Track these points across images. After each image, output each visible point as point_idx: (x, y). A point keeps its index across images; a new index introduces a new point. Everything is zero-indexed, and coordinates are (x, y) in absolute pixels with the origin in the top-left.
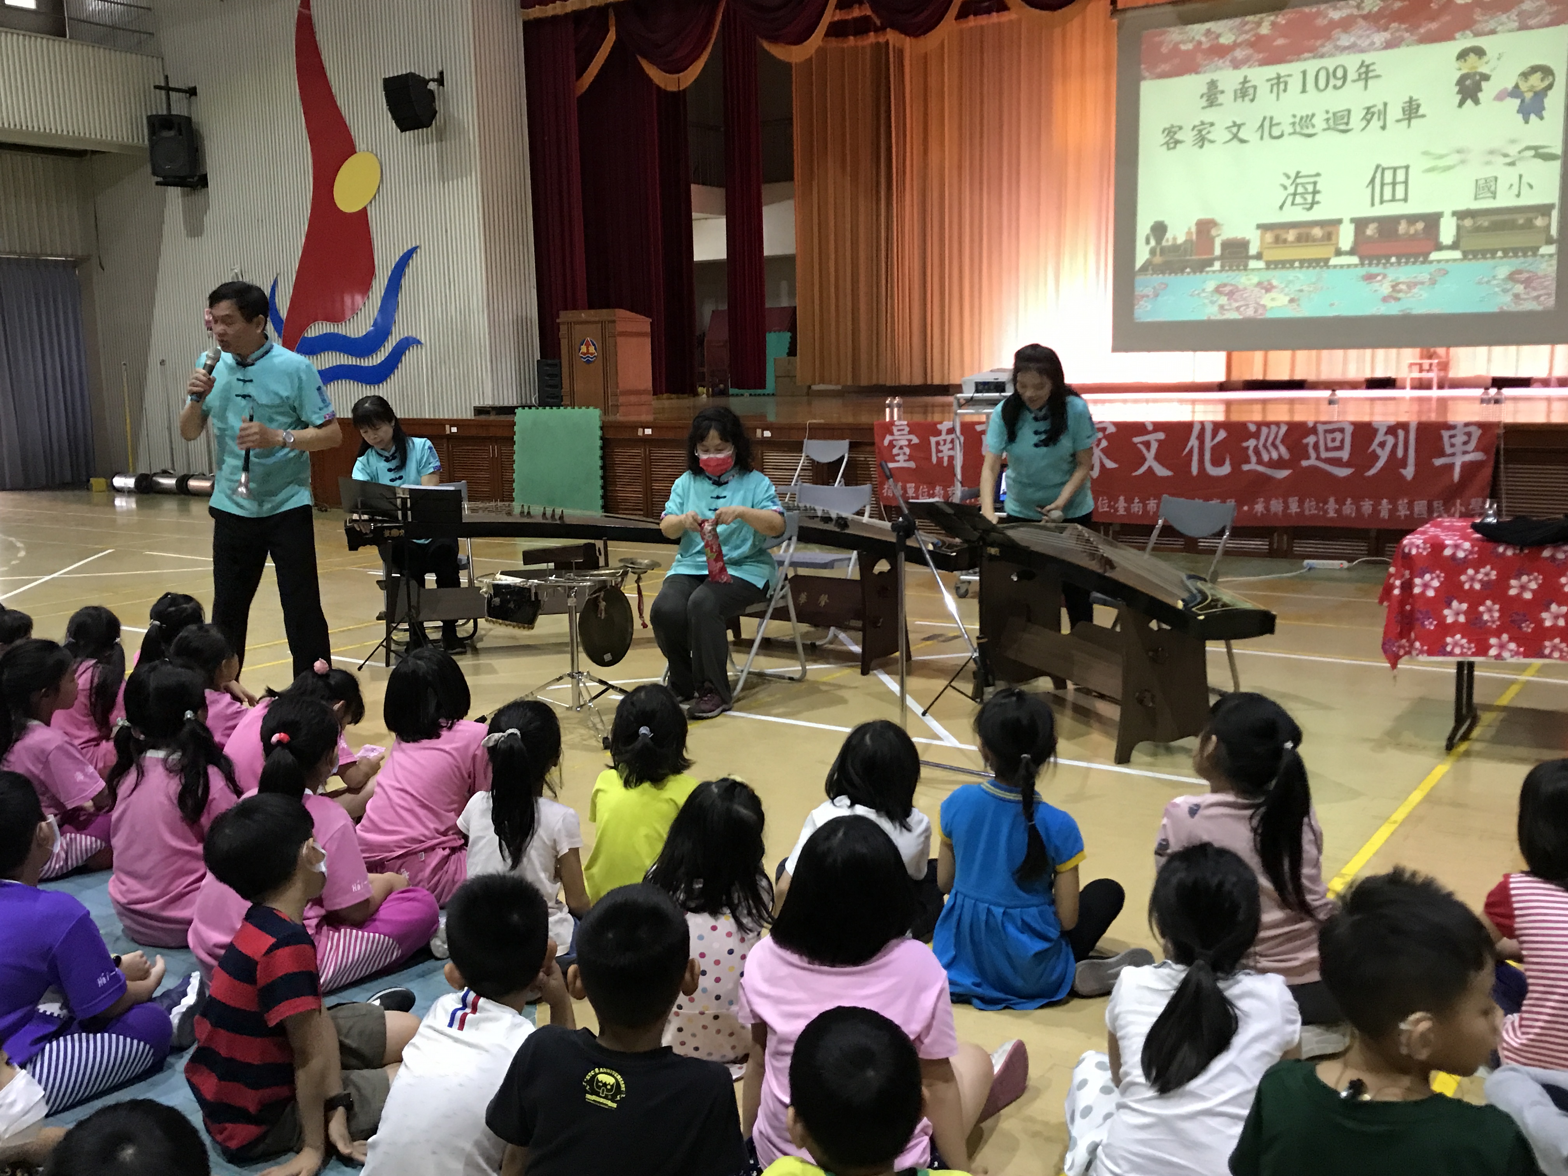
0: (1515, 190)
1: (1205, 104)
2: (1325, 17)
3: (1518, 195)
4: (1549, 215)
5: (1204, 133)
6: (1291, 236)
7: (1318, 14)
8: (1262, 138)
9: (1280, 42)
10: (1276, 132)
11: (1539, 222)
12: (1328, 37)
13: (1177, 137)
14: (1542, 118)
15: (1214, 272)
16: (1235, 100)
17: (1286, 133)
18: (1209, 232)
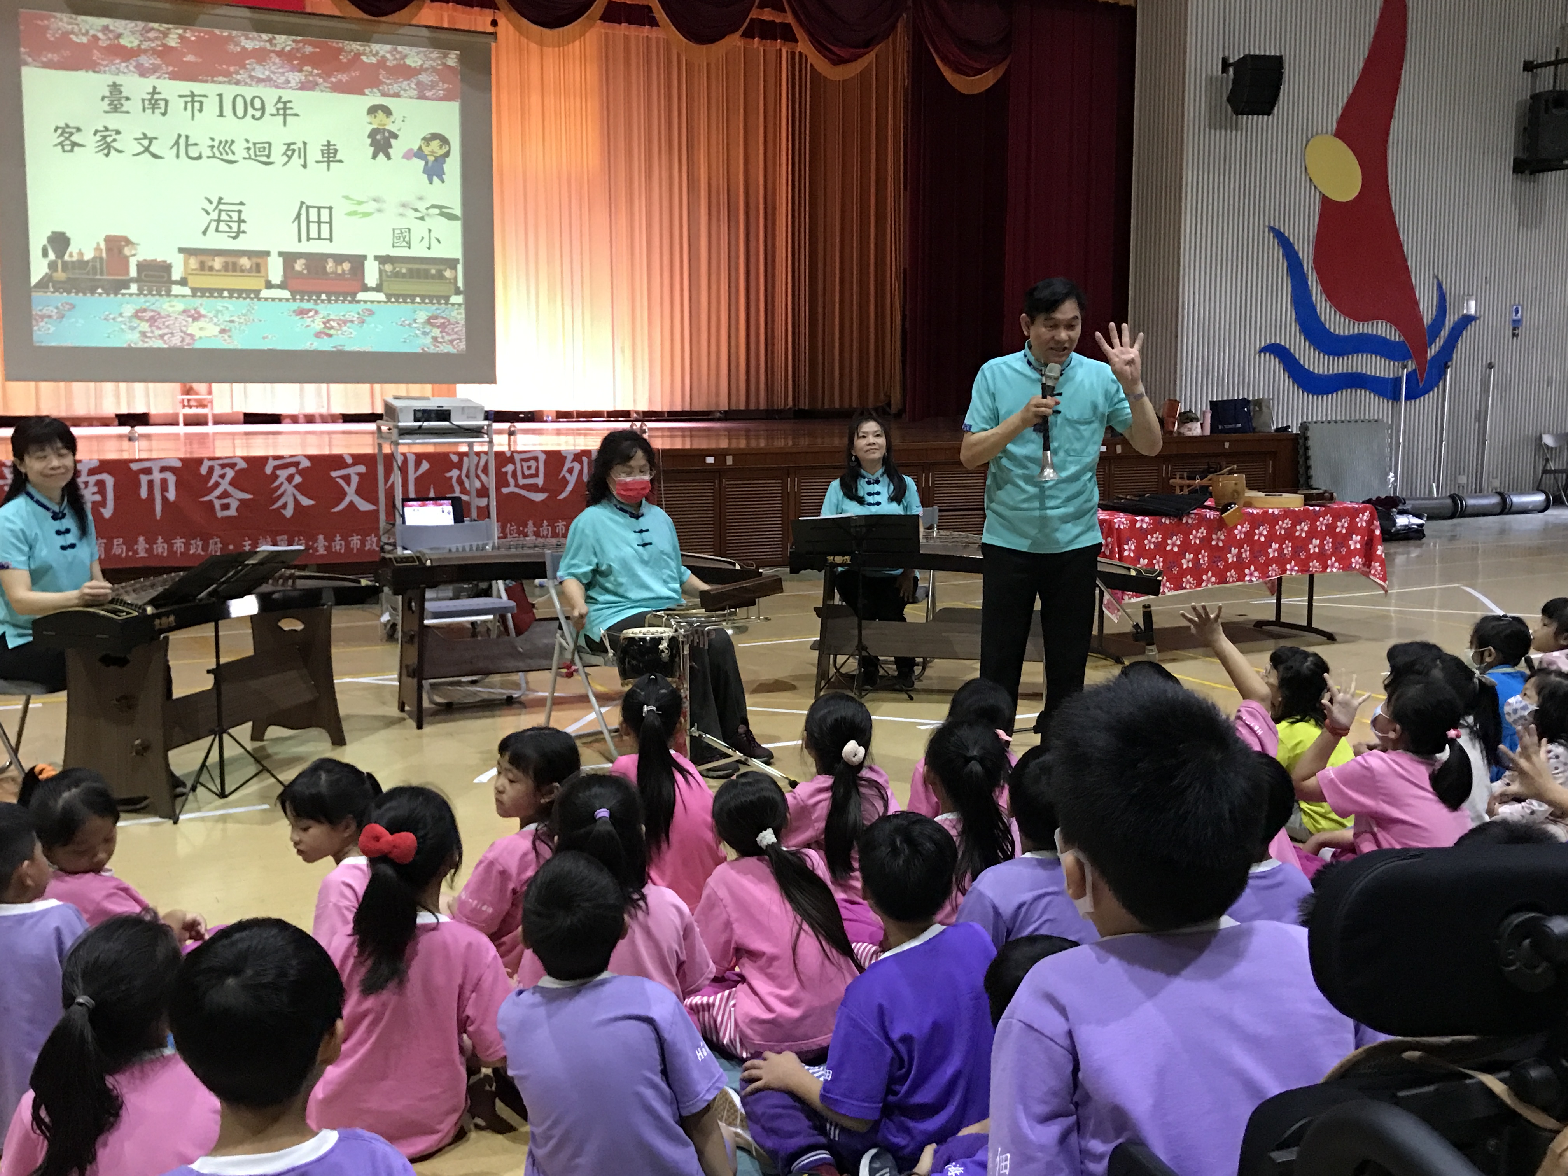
0: (426, 243)
1: (108, 108)
2: (237, 44)
3: (429, 248)
4: (455, 268)
5: (109, 139)
6: (218, 263)
7: (230, 38)
8: (178, 156)
9: (190, 58)
10: (194, 152)
11: (448, 274)
12: (243, 67)
13: (73, 138)
14: (443, 182)
15: (131, 295)
16: (144, 110)
17: (204, 155)
18: (120, 251)
